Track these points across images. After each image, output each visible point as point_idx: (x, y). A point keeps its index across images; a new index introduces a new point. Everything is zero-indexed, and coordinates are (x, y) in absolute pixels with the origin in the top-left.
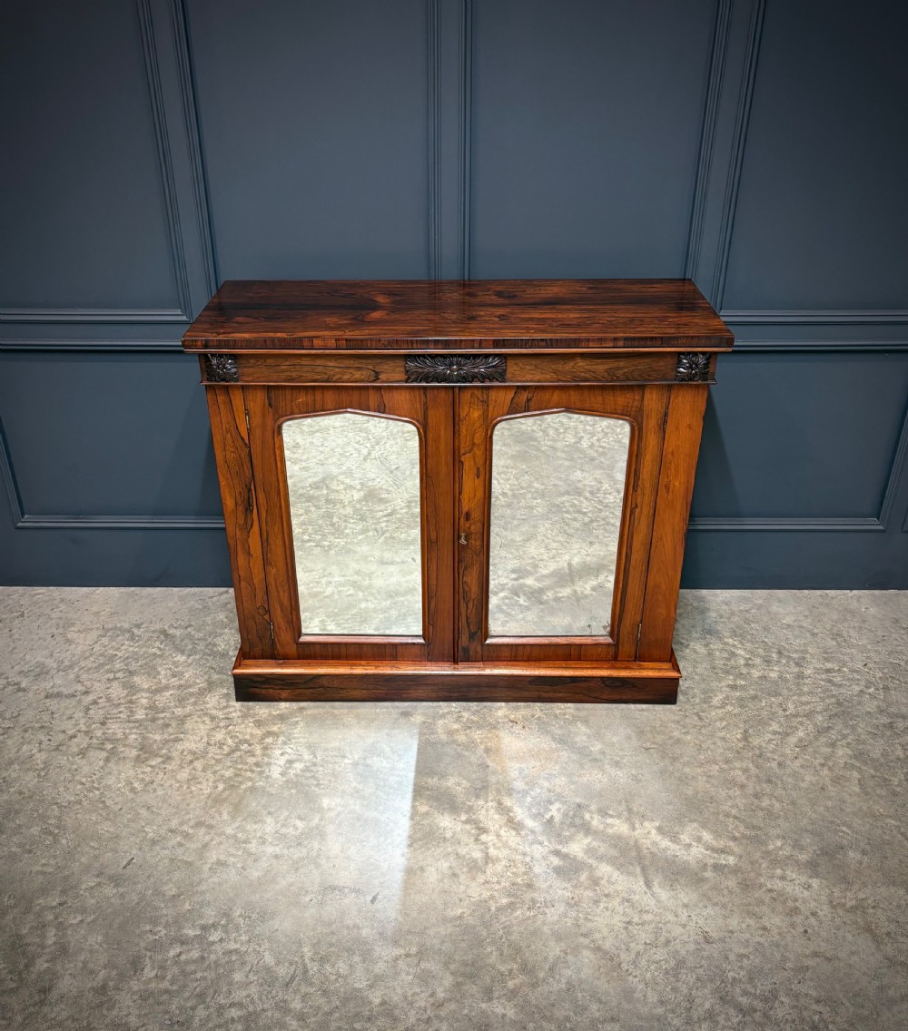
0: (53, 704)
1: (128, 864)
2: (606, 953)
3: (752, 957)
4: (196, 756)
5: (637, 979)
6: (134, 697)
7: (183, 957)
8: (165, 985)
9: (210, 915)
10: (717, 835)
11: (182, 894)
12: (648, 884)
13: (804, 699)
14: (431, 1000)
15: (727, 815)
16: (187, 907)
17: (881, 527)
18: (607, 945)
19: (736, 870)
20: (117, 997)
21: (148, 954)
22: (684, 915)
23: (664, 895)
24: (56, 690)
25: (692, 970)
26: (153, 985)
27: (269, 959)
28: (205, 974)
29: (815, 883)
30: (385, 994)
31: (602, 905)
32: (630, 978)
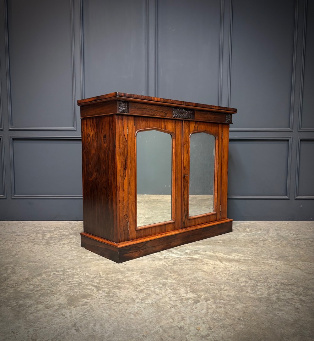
0: (17, 237)
1: (39, 260)
3: (259, 272)
4: (65, 244)
5: (219, 276)
6: (45, 236)
8: (50, 278)
9: (67, 267)
11: (58, 264)
12: (221, 262)
13: (270, 236)
14: (145, 280)
17: (287, 198)
18: (208, 271)
22: (234, 267)
23: (227, 264)
29: (278, 261)
31: (205, 265)
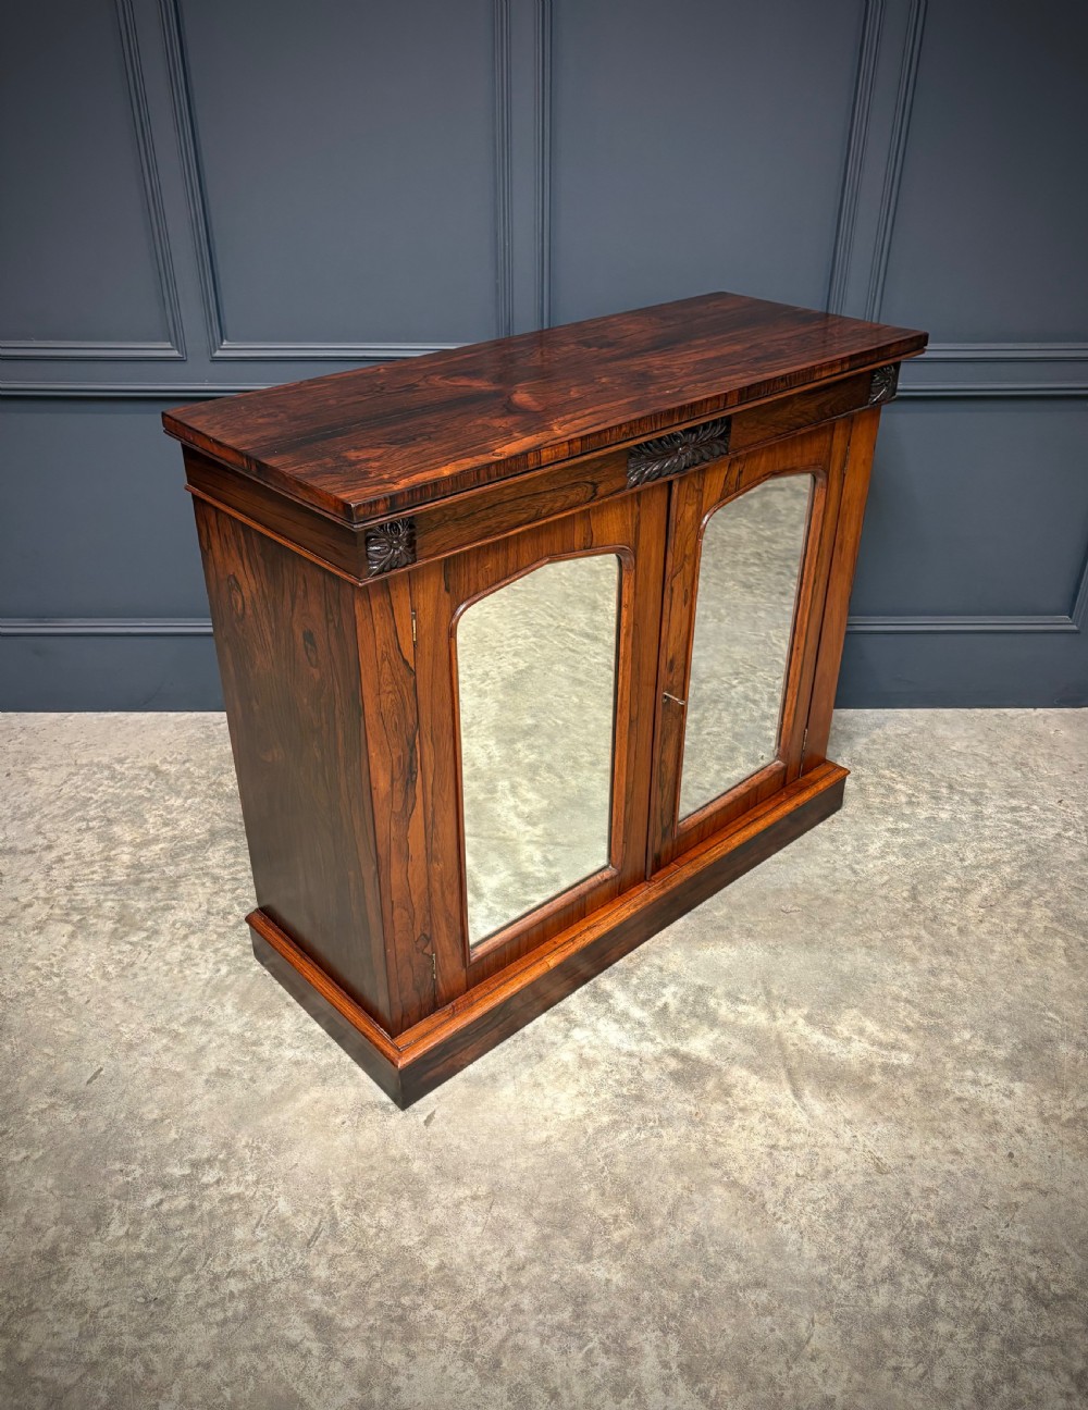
1: (94, 1077)
2: (745, 1190)
3: (941, 1192)
4: (191, 929)
5: (788, 1226)
6: (113, 853)
7: (165, 1207)
8: (139, 1247)
9: (204, 1147)
10: (884, 1024)
11: (167, 1117)
12: (797, 1093)
13: (986, 845)
14: (508, 1261)
15: (897, 998)
16: (173, 1135)
17: (1074, 627)
18: (745, 1179)
19: (912, 1073)
20: (71, 1265)
21: (117, 1203)
22: (847, 1135)
23: (819, 1108)
24: (8, 845)
25: (861, 1211)
26: (122, 1248)
27: (283, 1206)
28: (195, 1230)
30: (444, 1254)
31: (737, 1123)
32: (779, 1225)
